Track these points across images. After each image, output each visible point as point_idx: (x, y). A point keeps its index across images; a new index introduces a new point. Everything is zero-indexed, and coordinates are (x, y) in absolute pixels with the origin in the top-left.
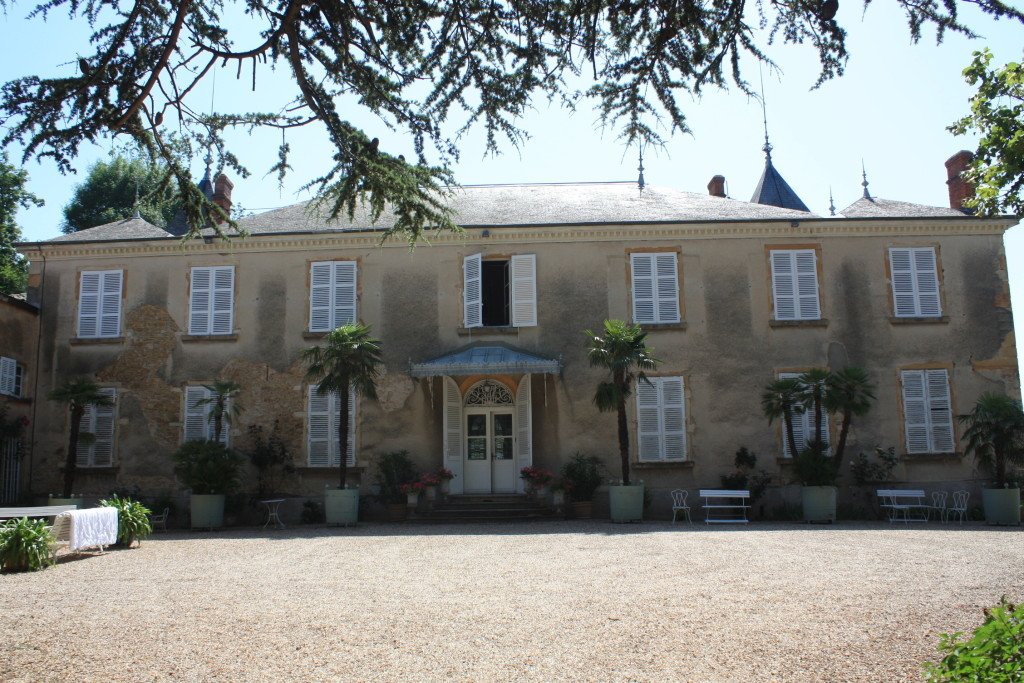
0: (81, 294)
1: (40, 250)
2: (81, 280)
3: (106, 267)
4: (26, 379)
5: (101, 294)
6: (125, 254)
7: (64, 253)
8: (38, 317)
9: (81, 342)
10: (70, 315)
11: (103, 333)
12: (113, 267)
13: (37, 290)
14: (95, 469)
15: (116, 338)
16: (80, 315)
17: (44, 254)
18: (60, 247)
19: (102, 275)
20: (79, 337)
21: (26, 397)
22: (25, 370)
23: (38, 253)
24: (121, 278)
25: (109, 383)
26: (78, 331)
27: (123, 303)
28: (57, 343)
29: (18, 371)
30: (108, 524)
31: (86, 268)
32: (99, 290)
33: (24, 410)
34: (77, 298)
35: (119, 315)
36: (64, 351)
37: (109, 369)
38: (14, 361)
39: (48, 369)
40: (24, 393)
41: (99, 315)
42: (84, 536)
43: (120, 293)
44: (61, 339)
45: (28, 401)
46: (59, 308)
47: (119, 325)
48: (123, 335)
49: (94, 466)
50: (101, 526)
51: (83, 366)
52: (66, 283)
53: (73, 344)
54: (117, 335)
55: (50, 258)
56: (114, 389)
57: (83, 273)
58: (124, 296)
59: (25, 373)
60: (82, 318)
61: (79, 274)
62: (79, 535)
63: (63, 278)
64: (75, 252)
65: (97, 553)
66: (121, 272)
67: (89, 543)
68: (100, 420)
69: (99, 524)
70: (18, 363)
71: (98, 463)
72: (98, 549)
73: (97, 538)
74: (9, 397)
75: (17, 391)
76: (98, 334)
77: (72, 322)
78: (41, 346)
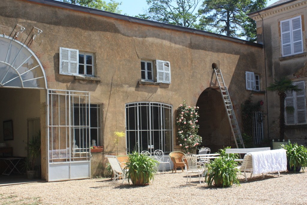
0: (282, 33)
1: (259, 15)
2: (281, 25)
3: (293, 16)
4: (261, 81)
5: (291, 31)
6: (301, 6)
7: (271, 14)
8: (263, 49)
9: (284, 59)
10: (278, 45)
11: (295, 52)
12: (295, 15)
13: (261, 35)
14: (298, 125)
15: (302, 54)
16: (282, 45)
17: (261, 16)
18: (268, 11)
19: (290, 21)
20: (283, 56)
21: (262, 90)
22: (260, 77)
23: (259, 16)
24: (301, 20)
25: (300, 79)
26: (283, 53)
27: (303, 34)
28: (273, 61)
29: (257, 78)
30: (280, 159)
31: (283, 19)
32: (290, 29)
33: (262, 97)
34: (280, 36)
35: (302, 40)
36: (277, 65)
37: (300, 71)
38: (253, 73)
39: (271, 75)
40: (261, 89)
41: (292, 43)
42: (262, 167)
43: (301, 29)
44: (275, 58)
45: (263, 93)
46: (272, 43)
47: (302, 46)
48: (305, 51)
49: (298, 124)
50: (274, 160)
51: (287, 71)
52: (274, 29)
53: (281, 60)
54: (302, 52)
55: (265, 18)
56: (304, 81)
57: (281, 22)
58: (303, 30)
59: (260, 79)
60: (284, 46)
61: (279, 23)
62: (259, 166)
63: (272, 27)
64: (276, 11)
65: (276, 176)
66: (300, 17)
67: (265, 171)
68: (298, 99)
69: (272, 160)
70: (255, 73)
71: (300, 122)
72: (277, 173)
73: (272, 168)
74: (252, 91)
75: (257, 88)
76: (293, 53)
77: (279, 49)
78: (266, 64)
